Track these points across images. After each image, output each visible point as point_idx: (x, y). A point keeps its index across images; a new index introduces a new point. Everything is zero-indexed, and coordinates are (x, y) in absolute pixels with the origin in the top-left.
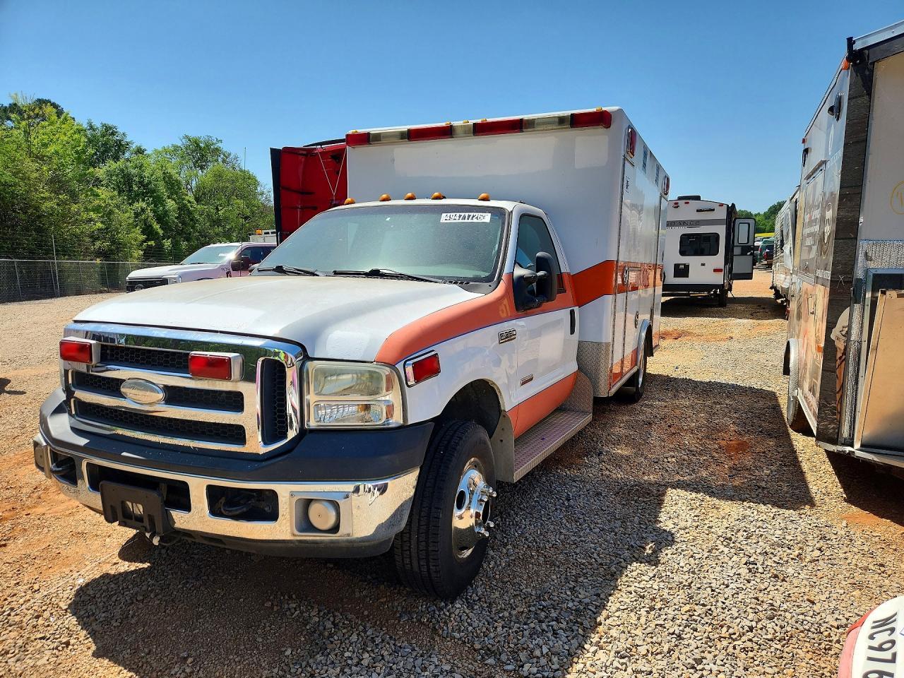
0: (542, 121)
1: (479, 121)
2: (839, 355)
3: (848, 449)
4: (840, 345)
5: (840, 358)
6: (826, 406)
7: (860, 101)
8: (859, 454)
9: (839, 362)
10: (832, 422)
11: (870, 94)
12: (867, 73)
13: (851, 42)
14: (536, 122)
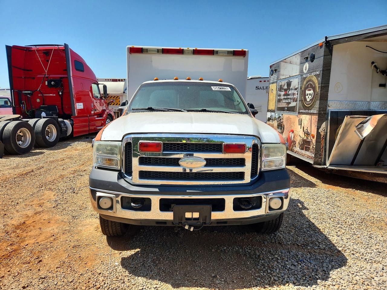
0: (222, 52)
1: (194, 49)
2: (322, 137)
3: (325, 166)
4: (322, 134)
5: (322, 138)
6: (317, 154)
7: (328, 57)
8: (329, 167)
9: (322, 139)
10: (320, 158)
11: (331, 55)
12: (331, 48)
13: (326, 38)
14: (219, 52)
